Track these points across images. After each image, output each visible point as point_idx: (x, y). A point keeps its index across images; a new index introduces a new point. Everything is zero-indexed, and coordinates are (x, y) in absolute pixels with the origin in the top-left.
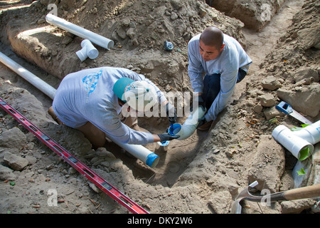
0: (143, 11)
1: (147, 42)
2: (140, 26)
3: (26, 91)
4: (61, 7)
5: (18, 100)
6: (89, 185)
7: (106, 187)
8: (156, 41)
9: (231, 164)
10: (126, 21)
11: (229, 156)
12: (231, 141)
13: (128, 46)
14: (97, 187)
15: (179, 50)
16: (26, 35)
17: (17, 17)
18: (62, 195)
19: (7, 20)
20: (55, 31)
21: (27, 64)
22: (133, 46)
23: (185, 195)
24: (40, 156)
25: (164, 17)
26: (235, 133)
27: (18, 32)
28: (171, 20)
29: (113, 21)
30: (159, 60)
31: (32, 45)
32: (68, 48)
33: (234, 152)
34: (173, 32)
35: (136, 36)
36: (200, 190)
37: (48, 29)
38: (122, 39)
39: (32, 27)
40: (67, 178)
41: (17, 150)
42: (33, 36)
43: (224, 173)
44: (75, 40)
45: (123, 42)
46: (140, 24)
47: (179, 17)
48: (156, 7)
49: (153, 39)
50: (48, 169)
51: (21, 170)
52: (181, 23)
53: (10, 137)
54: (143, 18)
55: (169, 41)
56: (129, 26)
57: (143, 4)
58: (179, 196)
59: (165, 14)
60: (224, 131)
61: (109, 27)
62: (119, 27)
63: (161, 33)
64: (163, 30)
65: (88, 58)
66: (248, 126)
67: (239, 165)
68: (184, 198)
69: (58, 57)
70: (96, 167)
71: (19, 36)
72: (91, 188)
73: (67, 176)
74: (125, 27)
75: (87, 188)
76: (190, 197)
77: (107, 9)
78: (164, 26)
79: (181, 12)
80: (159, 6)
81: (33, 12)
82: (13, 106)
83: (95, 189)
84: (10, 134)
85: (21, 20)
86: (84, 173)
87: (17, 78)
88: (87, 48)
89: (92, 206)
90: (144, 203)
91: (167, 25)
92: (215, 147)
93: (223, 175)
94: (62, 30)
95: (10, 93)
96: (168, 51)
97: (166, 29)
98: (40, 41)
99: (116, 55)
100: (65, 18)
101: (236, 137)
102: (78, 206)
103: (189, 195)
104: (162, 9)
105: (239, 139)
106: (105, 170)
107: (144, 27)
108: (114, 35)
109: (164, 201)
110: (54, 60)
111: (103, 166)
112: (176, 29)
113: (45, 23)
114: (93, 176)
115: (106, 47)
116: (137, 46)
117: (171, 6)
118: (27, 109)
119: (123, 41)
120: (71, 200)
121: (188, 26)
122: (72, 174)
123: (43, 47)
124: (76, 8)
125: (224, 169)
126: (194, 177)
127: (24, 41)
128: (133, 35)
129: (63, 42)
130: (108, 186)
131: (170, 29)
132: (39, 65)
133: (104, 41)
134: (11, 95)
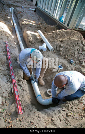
0: (70, 45)
1: (65, 56)
2: (66, 49)
3: (17, 48)
4: (45, 30)
5: (12, 49)
6: (12, 89)
7: (16, 93)
8: (68, 57)
9: (66, 119)
10: (62, 45)
11: (67, 115)
12: (72, 110)
13: (57, 53)
14: (14, 91)
15: (75, 65)
16: (29, 33)
17: (30, 26)
18: (2, 85)
19: (27, 26)
20: (38, 36)
21: (24, 42)
22: (59, 54)
23: (40, 117)
24: (5, 69)
25: (76, 51)
26: (76, 108)
27: (27, 31)
28: (78, 53)
29: (58, 43)
30: (65, 64)
31: (29, 36)
32: (38, 43)
33: (70, 115)
34: (76, 57)
35: (62, 52)
36: (46, 119)
37: (36, 34)
38: (57, 50)
39: (33, 31)
40: (8, 82)
41: (1, 63)
42: (31, 34)
43: (60, 120)
44: (42, 42)
45: (57, 51)
46: (66, 48)
47: (82, 54)
48: (76, 46)
49: (68, 56)
50: (5, 75)
52: (81, 56)
53: (2, 58)
54: (68, 47)
55: (73, 60)
56: (62, 47)
57: (71, 43)
58: (37, 115)
59: (77, 50)
60: (72, 104)
61: (55, 44)
62: (58, 45)
63: (72, 56)
64: (73, 55)
65: (42, 50)
66: (83, 109)
67: (69, 121)
68: (39, 118)
69: (33, 44)
70: (19, 85)
71: (27, 32)
72: (12, 90)
73: (8, 81)
74: (60, 47)
75: (10, 89)
76: (41, 119)
77: (58, 38)
78: (74, 54)
79: (83, 52)
80: (77, 46)
81: (36, 27)
82: (10, 50)
83: (13, 91)
84: (2, 57)
85: (31, 28)
86: (13, 84)
87: (18, 44)
88: (44, 46)
89: (8, 96)
90: (24, 108)
91: (75, 54)
92: (64, 108)
93: (59, 121)
94: (40, 37)
95: (12, 46)
96: (70, 63)
97: (75, 55)
98: (32, 36)
99: (52, 54)
100: (44, 34)
101: (75, 110)
102: (3, 93)
103: (41, 118)
104: (77, 48)
105: (76, 112)
106: (21, 88)
107: (67, 50)
108: (55, 47)
109: (31, 113)
110: (32, 44)
111: (21, 86)
112: (78, 57)
113: (37, 32)
114: (15, 87)
115: (50, 49)
116: (60, 55)
117: (81, 48)
118: (13, 53)
120: (3, 89)
121: (83, 59)
122: (10, 82)
123: (31, 39)
124: (49, 33)
125: (62, 119)
126: (48, 113)
127: (27, 34)
128: (62, 51)
129: (38, 41)
130: (17, 93)
131: (76, 56)
132: (27, 43)
133: (51, 47)
134: (12, 47)
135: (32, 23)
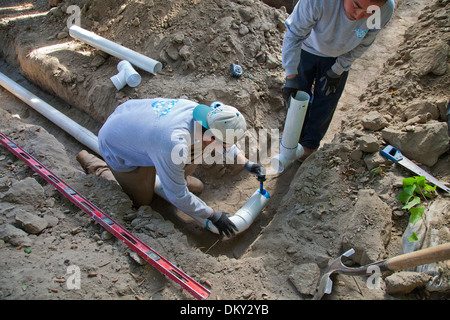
0: (202, 23)
1: (207, 65)
2: (199, 44)
3: (42, 129)
4: (90, 16)
5: (33, 141)
6: (129, 255)
7: (153, 257)
8: (219, 63)
9: (320, 228)
10: (179, 36)
11: (319, 218)
12: (320, 197)
13: (181, 70)
14: (140, 257)
15: (251, 76)
16: (42, 52)
17: (29, 29)
18: (94, 267)
19: (15, 33)
20: (81, 49)
21: (42, 94)
22: (188, 70)
23: (258, 268)
24: (63, 216)
25: (231, 31)
26: (326, 188)
27: (30, 50)
28: (240, 35)
29: (162, 37)
30: (223, 89)
31: (50, 67)
32: (99, 71)
33: (324, 213)
34: (242, 52)
35: (192, 57)
36: (277, 262)
37: (72, 46)
38: (173, 61)
39: (50, 42)
40: (100, 245)
41: (32, 207)
42: (51, 55)
43: (309, 240)
44: (109, 61)
45: (175, 65)
46: (198, 40)
47: (250, 32)
48: (220, 17)
49: (215, 61)
50: (74, 234)
51: (38, 234)
52: (254, 39)
53: (23, 189)
54: (202, 33)
55: (237, 63)
56: (182, 43)
57: (202, 14)
58: (249, 270)
59: (232, 27)
60: (310, 185)
61: (156, 44)
62: (169, 45)
63: (226, 53)
64: (229, 49)
65: (127, 85)
66: (343, 178)
67: (329, 229)
68: (257, 272)
69: (85, 84)
70: (138, 230)
71: (32, 55)
72: (132, 259)
73: (99, 242)
74: (177, 44)
75: (126, 258)
77: (153, 19)
78: (230, 43)
79: (253, 25)
80: (224, 16)
81: (50, 22)
82: (26, 149)
83: (137, 259)
84: (22, 186)
85: (35, 34)
86: (123, 239)
87: (29, 112)
88: (125, 73)
89: (133, 282)
90: (203, 279)
91: (234, 43)
92: (298, 205)
93: (308, 244)
94: (91, 47)
95: (21, 131)
96: (236, 77)
97: (233, 47)
98: (61, 62)
99: (165, 81)
100: (96, 31)
101: (327, 192)
102: (114, 282)
103: (263, 268)
104: (228, 21)
105: (330, 196)
106: (151, 236)
107: (204, 44)
108: (162, 54)
109: (229, 277)
110: (80, 88)
111: (148, 229)
112: (246, 48)
113: (67, 38)
114: (135, 243)
115: (151, 71)
116: (193, 71)
117: (239, 17)
118: (44, 153)
119: (175, 63)
120: (106, 274)
121: (262, 44)
122: (106, 241)
123: (65, 69)
124: (110, 17)
125: (311, 235)
126: (270, 245)
127: (39, 62)
128: (189, 56)
129: (93, 64)
130: (155, 256)
131: (239, 47)
132: (59, 94)
133: (149, 63)
134: (22, 135)
135: (25, 12)
